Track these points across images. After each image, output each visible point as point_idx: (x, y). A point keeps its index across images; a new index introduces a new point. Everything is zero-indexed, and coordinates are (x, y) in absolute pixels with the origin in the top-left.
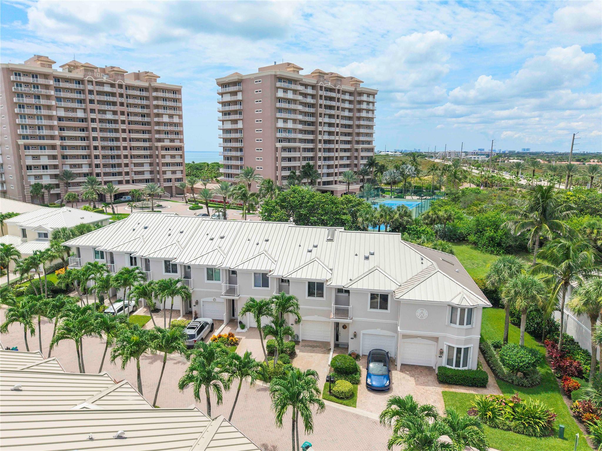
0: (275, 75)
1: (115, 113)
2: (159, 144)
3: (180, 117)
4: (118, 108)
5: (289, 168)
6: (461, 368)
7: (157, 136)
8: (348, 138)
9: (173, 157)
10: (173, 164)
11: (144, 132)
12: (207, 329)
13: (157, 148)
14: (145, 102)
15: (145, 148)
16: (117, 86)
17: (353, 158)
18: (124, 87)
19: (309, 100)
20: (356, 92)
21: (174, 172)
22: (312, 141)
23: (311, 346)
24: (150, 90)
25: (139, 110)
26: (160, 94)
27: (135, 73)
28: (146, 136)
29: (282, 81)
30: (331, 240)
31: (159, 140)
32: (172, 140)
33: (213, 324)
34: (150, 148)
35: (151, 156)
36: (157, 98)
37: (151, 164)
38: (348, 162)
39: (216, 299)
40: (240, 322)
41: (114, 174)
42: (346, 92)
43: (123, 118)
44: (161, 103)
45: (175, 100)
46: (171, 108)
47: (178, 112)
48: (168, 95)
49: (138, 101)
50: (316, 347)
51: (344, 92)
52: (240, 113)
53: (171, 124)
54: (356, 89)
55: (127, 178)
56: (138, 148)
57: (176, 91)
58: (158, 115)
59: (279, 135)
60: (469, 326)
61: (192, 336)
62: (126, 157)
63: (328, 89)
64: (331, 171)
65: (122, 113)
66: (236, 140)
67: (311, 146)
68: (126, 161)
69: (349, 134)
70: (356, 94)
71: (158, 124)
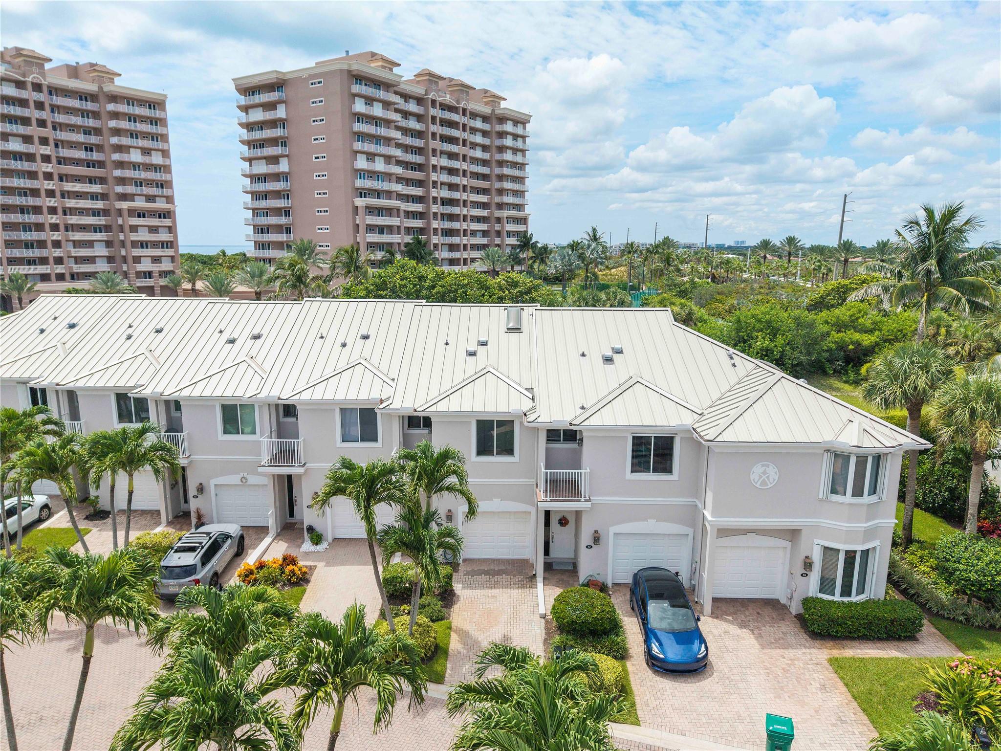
0: (349, 72)
1: (27, 139)
2: (125, 205)
3: (165, 153)
4: (33, 130)
5: (381, 246)
6: (854, 598)
7: (119, 189)
8: (483, 199)
9: (153, 229)
10: (155, 244)
11: (91, 180)
12: (226, 550)
13: (120, 212)
14: (91, 123)
15: (96, 213)
16: (29, 86)
17: (493, 234)
18: (45, 89)
19: (413, 124)
20: (493, 116)
21: (156, 260)
22: (420, 199)
23: (487, 573)
24: (102, 99)
25: (80, 138)
26: (123, 108)
27: (68, 66)
28: (97, 188)
29: (363, 82)
30: (517, 330)
31: (124, 197)
32: (150, 198)
33: (242, 537)
34: (105, 212)
35: (107, 228)
36: (115, 115)
37: (109, 244)
38: (484, 241)
39: (248, 477)
40: (311, 529)
41: (30, 262)
42: (477, 116)
43: (46, 150)
44: (124, 124)
45: (154, 121)
46: (145, 135)
47: (160, 145)
48: (138, 110)
49: (77, 120)
50: (499, 573)
51: (474, 115)
52: (284, 144)
53: (148, 167)
54: (493, 110)
55: (60, 269)
56: (81, 212)
57: (156, 104)
58: (119, 148)
59: (359, 183)
60: (874, 498)
61: (189, 570)
62: (55, 227)
63: (445, 107)
64: (456, 255)
65: (44, 141)
66: (277, 194)
67: (418, 208)
68: (56, 236)
69: (485, 191)
70: (494, 121)
71: (120, 165)
